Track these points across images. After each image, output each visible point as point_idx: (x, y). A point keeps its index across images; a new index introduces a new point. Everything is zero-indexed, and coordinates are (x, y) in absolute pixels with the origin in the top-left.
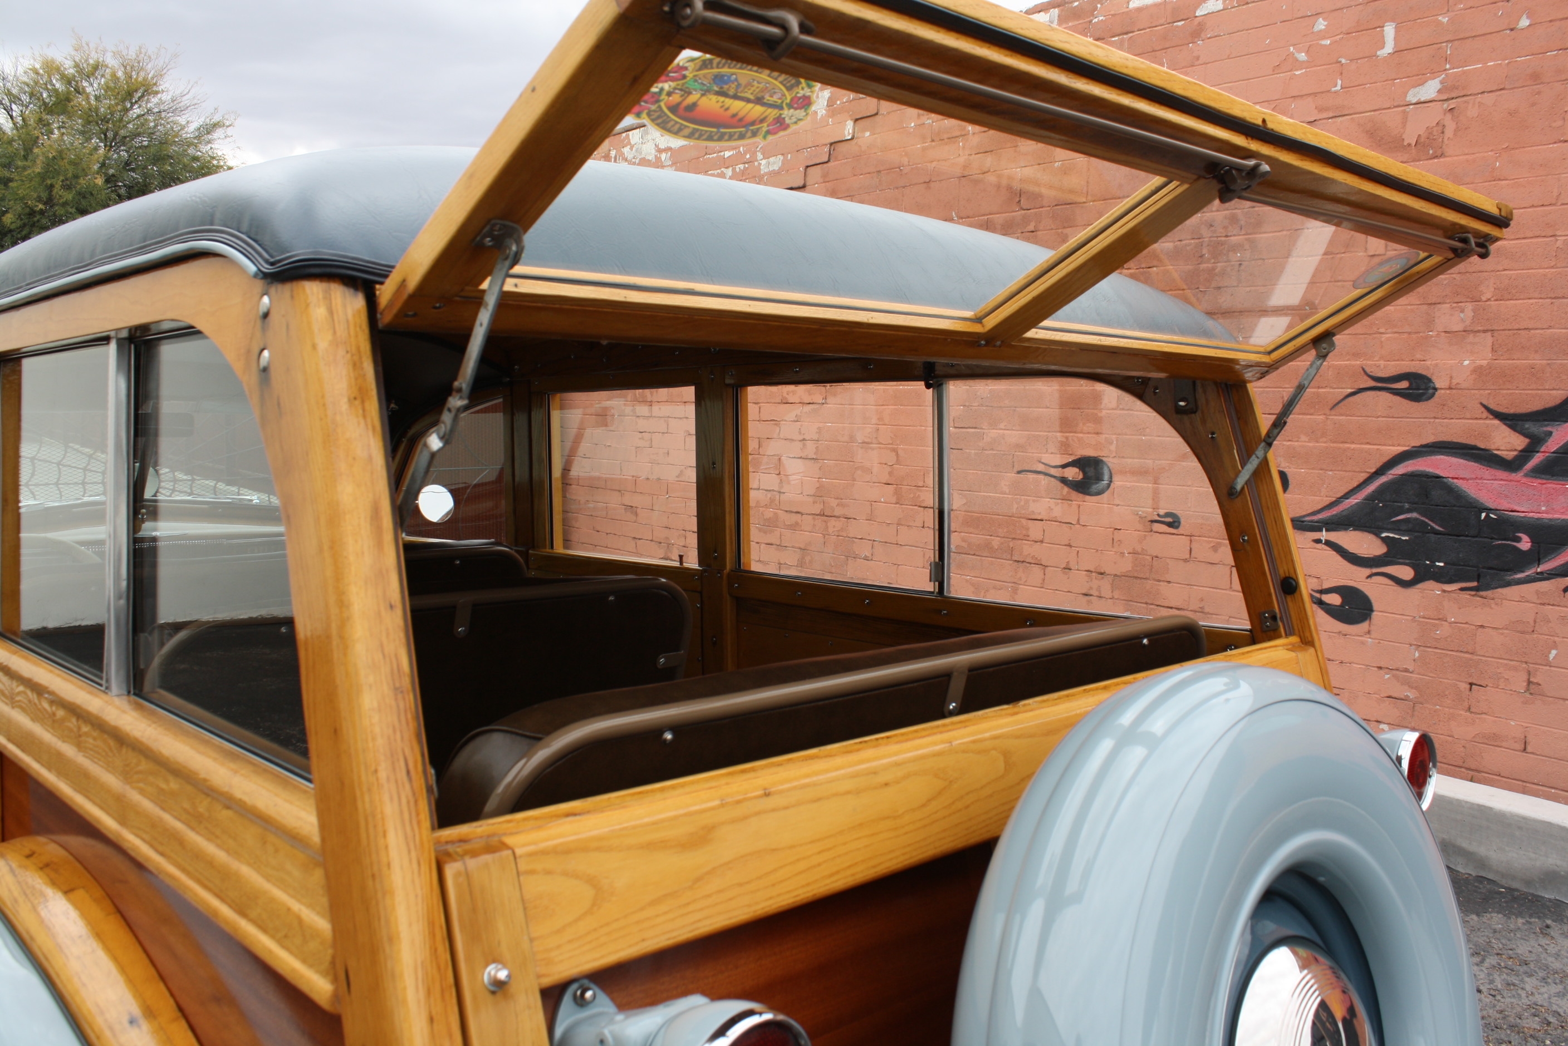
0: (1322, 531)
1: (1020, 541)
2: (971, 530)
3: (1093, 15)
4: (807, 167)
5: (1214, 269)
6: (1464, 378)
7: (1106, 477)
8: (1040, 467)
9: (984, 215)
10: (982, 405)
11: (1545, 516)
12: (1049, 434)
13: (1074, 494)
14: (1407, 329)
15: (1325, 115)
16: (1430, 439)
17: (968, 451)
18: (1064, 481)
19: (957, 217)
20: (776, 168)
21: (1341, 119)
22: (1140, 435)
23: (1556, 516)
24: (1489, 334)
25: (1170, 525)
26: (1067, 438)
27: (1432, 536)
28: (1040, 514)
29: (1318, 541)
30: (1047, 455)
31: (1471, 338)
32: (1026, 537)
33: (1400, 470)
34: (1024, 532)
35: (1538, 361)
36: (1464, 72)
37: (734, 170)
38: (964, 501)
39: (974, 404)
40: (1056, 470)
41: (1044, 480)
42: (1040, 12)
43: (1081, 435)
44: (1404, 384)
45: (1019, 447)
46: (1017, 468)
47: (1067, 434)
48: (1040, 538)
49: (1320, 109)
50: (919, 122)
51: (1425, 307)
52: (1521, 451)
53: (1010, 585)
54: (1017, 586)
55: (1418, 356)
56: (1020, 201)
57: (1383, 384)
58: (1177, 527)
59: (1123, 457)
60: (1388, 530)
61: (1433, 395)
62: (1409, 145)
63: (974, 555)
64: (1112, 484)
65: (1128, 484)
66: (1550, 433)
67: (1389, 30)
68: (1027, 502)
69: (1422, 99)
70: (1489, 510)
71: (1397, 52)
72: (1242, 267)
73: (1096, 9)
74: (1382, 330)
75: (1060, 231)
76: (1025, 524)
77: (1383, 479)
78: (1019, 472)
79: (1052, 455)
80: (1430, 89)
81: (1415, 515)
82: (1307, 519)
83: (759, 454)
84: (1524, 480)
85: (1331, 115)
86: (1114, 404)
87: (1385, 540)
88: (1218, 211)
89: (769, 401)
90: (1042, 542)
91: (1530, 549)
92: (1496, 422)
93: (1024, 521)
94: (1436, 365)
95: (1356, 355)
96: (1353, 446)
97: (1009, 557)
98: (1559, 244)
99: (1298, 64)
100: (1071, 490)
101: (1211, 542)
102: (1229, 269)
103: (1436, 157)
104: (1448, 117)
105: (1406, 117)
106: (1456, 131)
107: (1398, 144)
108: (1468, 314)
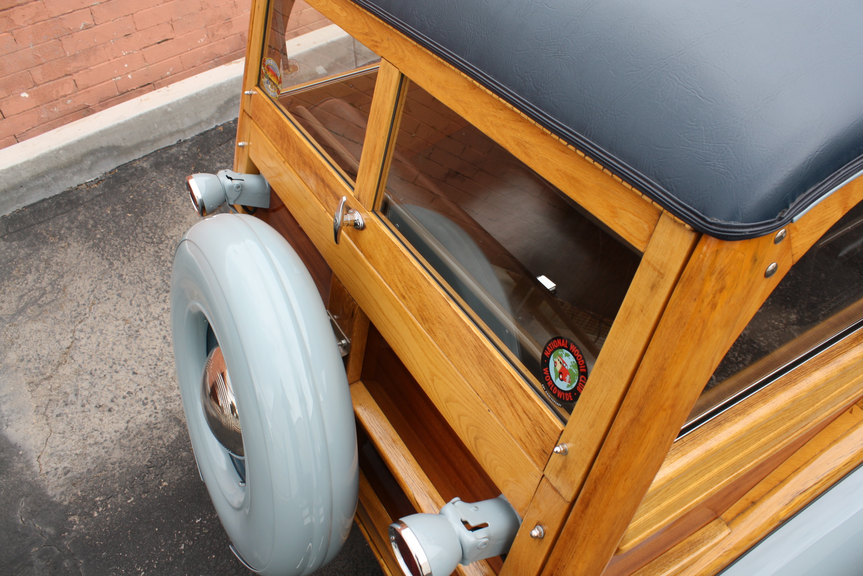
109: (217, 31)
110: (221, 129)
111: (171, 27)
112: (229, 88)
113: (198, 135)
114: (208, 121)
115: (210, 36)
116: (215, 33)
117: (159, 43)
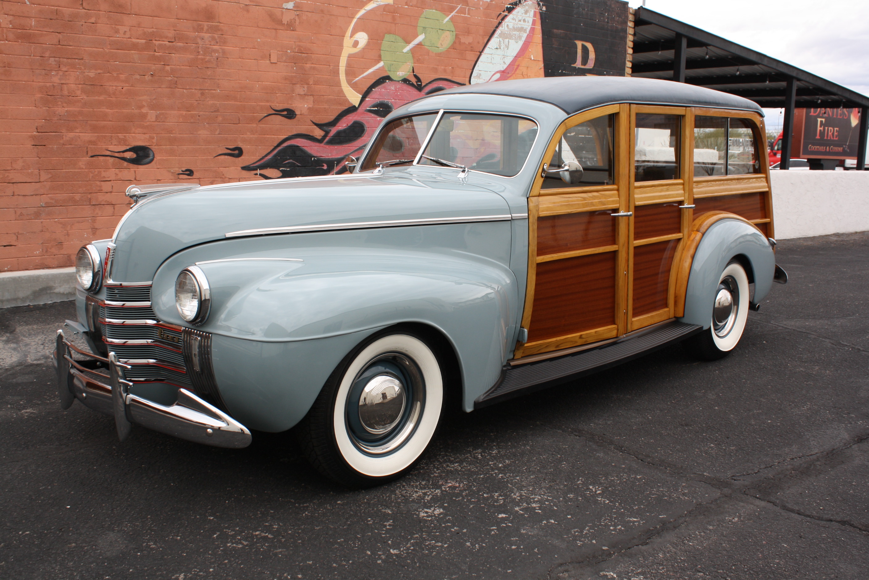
0: (257, 170)
1: (95, 194)
2: (58, 192)
5: (205, 59)
6: (305, 111)
7: (151, 155)
8: (108, 153)
9: (54, 6)
10: (60, 120)
11: (330, 157)
12: (113, 135)
13: (131, 165)
14: (286, 92)
15: (252, 4)
16: (295, 133)
17: (50, 146)
18: (124, 159)
19: (29, 2)
21: (258, 7)
22: (170, 134)
23: (333, 157)
24: (312, 96)
25: (188, 175)
26: (125, 136)
27: (298, 168)
28: (109, 177)
29: (256, 174)
30: (112, 146)
31: (307, 97)
32: (100, 191)
33: (285, 144)
34: (98, 189)
35: (326, 106)
36: (301, 2)
38: (50, 176)
39: (53, 119)
40: (118, 154)
41: (111, 160)
43: (133, 135)
44: (285, 113)
45: (90, 142)
46: (90, 154)
47: (125, 134)
48: (110, 190)
51: (291, 85)
52: (323, 136)
53: (90, 218)
54: (95, 218)
55: (290, 103)
56: (82, 4)
57: (278, 112)
58: (192, 176)
59: (161, 145)
60: (282, 167)
61: (295, 117)
62: (284, 24)
63: (61, 206)
64: (155, 159)
65: (165, 158)
66: (331, 130)
68: (99, 172)
69: (288, 8)
70: (314, 157)
72: (219, 60)
74: (277, 92)
75: (113, 26)
76: (99, 184)
77: (279, 148)
78: (92, 157)
79: (115, 146)
80: (291, 5)
81: (291, 161)
82: (252, 166)
84: (324, 146)
85: (255, 4)
86: (154, 119)
87: (281, 171)
88: (205, 33)
90: (111, 192)
91: (327, 169)
92: (315, 127)
93: (98, 183)
94: (296, 106)
95: (268, 101)
96: (268, 136)
97: (88, 203)
98: (331, 68)
100: (129, 164)
101: (208, 180)
102: (212, 60)
103: (293, 30)
104: (297, 17)
105: (282, 13)
106: (300, 23)
107: (280, 22)
108: (306, 89)
109: (51, 249)
110: (32, 307)
111: (16, 237)
112: (45, 280)
113: (12, 307)
114: (24, 299)
115: (44, 251)
116: (49, 250)
117: (5, 246)
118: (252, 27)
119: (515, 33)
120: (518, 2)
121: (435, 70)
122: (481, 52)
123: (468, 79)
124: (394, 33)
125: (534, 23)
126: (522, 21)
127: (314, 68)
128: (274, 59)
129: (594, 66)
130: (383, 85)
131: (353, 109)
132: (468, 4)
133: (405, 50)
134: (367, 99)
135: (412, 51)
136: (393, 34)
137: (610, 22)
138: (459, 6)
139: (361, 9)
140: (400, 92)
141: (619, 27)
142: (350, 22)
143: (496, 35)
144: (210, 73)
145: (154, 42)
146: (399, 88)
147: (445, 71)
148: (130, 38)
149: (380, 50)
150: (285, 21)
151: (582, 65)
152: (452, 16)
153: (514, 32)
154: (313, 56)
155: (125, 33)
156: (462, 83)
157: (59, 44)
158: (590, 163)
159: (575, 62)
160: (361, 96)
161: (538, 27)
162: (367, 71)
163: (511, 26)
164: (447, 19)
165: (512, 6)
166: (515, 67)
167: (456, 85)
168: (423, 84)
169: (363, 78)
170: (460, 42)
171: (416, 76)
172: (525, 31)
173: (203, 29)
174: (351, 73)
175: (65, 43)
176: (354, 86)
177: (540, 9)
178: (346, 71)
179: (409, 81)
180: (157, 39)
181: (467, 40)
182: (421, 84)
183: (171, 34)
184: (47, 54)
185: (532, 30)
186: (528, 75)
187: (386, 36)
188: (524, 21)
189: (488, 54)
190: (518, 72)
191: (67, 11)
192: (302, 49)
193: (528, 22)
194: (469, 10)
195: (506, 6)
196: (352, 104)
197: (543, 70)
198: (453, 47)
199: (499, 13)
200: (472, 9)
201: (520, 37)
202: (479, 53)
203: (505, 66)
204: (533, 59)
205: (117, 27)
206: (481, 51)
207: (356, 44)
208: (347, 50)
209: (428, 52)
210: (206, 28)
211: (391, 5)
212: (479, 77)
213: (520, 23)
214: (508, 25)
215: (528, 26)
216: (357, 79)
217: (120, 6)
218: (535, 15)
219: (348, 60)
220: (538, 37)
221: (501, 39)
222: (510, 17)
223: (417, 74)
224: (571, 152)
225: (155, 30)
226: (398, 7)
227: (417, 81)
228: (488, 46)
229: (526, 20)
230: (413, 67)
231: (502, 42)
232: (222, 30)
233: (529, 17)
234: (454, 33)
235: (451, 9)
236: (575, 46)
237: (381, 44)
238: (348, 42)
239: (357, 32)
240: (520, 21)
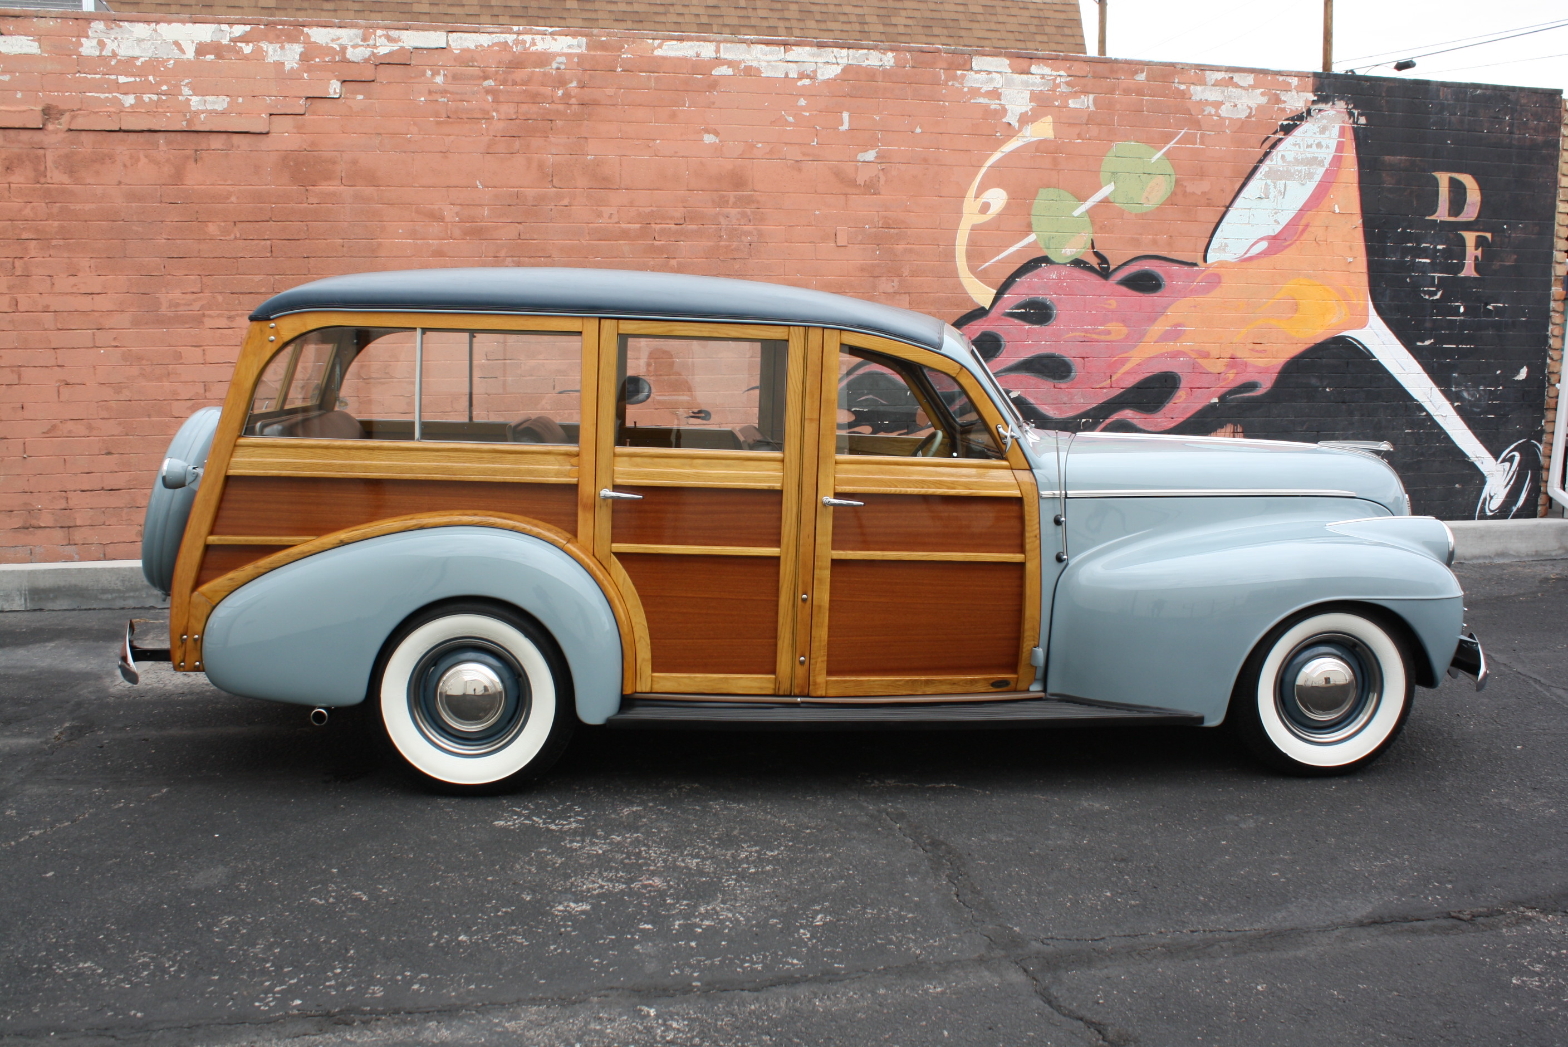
3: (621, 51)
4: (271, 115)
7: (646, 390)
9: (513, 187)
14: (863, 291)
15: (807, 158)
17: (503, 379)
19: (482, 185)
20: (219, 107)
21: (816, 162)
24: (907, 295)
25: (703, 418)
27: (881, 407)
31: (898, 297)
33: (860, 371)
35: (932, 310)
36: (888, 150)
37: (139, 100)
42: (567, 35)
45: (559, 372)
46: (558, 389)
49: (804, 154)
50: (431, 98)
51: (872, 279)
58: (709, 419)
59: (661, 375)
60: (855, 407)
62: (860, 185)
64: (651, 395)
67: (846, 116)
69: (867, 160)
71: (851, 130)
72: (752, 246)
73: (623, 47)
75: (595, 208)
77: (851, 377)
78: (560, 393)
80: (871, 155)
81: (871, 396)
83: (206, 398)
85: (811, 159)
87: (855, 412)
88: (731, 207)
89: (218, 343)
98: (940, 249)
99: (787, 123)
102: (742, 247)
103: (875, 194)
104: (881, 173)
105: (857, 168)
106: (886, 181)
107: (853, 183)
108: (896, 284)
118: (807, 193)
119: (1299, 168)
120: (1305, 115)
121: (1136, 242)
122: (1228, 208)
123: (1201, 254)
124: (1057, 186)
125: (1340, 148)
126: (1314, 146)
127: (911, 251)
128: (842, 240)
129: (1479, 216)
130: (1036, 271)
131: (980, 313)
132: (1200, 126)
133: (1076, 213)
134: (1005, 296)
135: (1091, 213)
136: (1055, 187)
137: (1515, 130)
138: (1183, 132)
139: (995, 151)
140: (1067, 283)
141: (1540, 139)
142: (975, 174)
143: (1258, 175)
144: (738, 266)
145: (653, 225)
146: (1065, 275)
147: (1155, 242)
148: (618, 223)
149: (1029, 215)
150: (860, 181)
151: (1450, 215)
152: (1169, 149)
153: (1296, 168)
154: (909, 231)
155: (611, 216)
156: (1190, 261)
157: (519, 239)
158: (1469, 394)
159: (1435, 212)
160: (995, 291)
161: (1350, 154)
162: (1004, 251)
163: (1290, 157)
164: (1159, 154)
165: (1291, 123)
166: (1301, 228)
167: (1176, 265)
168: (1112, 267)
169: (999, 261)
170: (1185, 192)
171: (1097, 254)
172: (1321, 163)
173: (727, 202)
174: (975, 254)
175: (528, 236)
176: (983, 276)
177: (1354, 123)
178: (967, 251)
179: (1085, 263)
180: (658, 221)
181: (1198, 187)
182: (1108, 268)
183: (678, 213)
184: (503, 253)
185: (1337, 161)
186: (1329, 240)
187: (1041, 190)
188: (1319, 145)
189: (1242, 209)
190: (1305, 236)
191: (531, 192)
192: (891, 222)
193: (1328, 147)
194: (1202, 136)
195: (1280, 123)
196: (977, 304)
197: (1360, 230)
198: (1171, 201)
199: (1266, 136)
200: (1209, 135)
201: (1310, 176)
202: (1224, 209)
203: (1278, 229)
204: (1337, 211)
205: (600, 208)
206: (1227, 204)
207: (985, 208)
208: (971, 216)
209: (1121, 213)
210: (732, 200)
211: (1050, 141)
212: (1224, 250)
213: (1309, 149)
214: (1283, 157)
215: (1327, 154)
216: (987, 264)
217: (605, 179)
218: (1342, 132)
219: (970, 235)
220: (1350, 171)
221: (1269, 182)
222: (1289, 141)
223: (1101, 252)
224: (1426, 375)
225: (654, 209)
226: (1064, 142)
227: (1100, 262)
228: (1242, 195)
229: (1324, 144)
230: (1092, 240)
231: (1272, 187)
232: (758, 202)
233: (1329, 138)
234: (1173, 178)
235: (1167, 138)
236: (1435, 183)
237: (1031, 205)
238: (970, 206)
239: (987, 190)
240: (1309, 146)
